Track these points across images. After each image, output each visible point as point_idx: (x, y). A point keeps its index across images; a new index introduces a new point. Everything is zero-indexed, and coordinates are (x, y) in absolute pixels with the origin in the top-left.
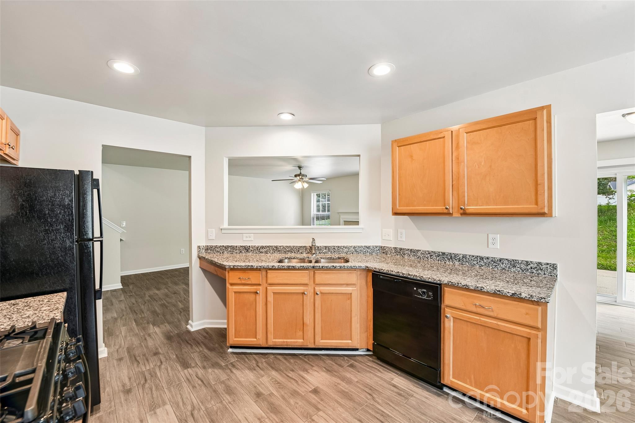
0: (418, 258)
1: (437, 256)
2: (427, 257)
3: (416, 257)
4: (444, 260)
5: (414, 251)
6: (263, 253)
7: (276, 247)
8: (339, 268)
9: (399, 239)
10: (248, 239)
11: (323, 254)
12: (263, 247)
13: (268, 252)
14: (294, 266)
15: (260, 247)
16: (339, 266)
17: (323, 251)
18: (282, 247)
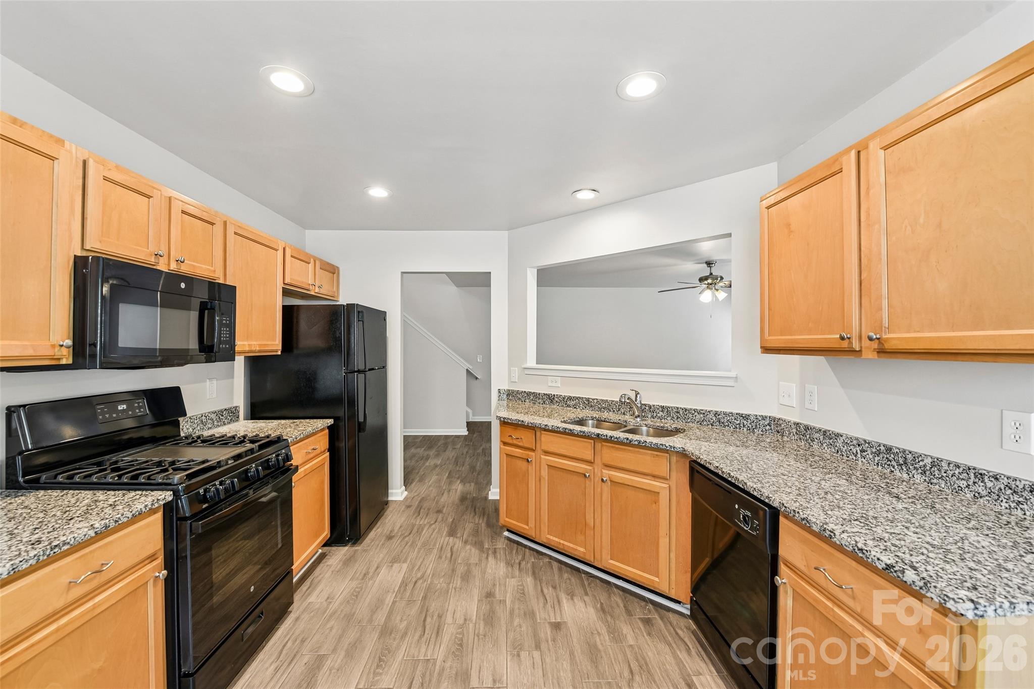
0: (838, 452)
1: (875, 453)
2: (855, 452)
3: (834, 450)
4: (889, 465)
5: (830, 435)
6: (570, 407)
7: (588, 400)
8: (636, 443)
9: (807, 405)
10: (554, 384)
11: (658, 419)
12: (570, 398)
13: (577, 407)
14: (572, 429)
15: (567, 398)
16: (636, 440)
17: (658, 414)
18: (595, 401)
